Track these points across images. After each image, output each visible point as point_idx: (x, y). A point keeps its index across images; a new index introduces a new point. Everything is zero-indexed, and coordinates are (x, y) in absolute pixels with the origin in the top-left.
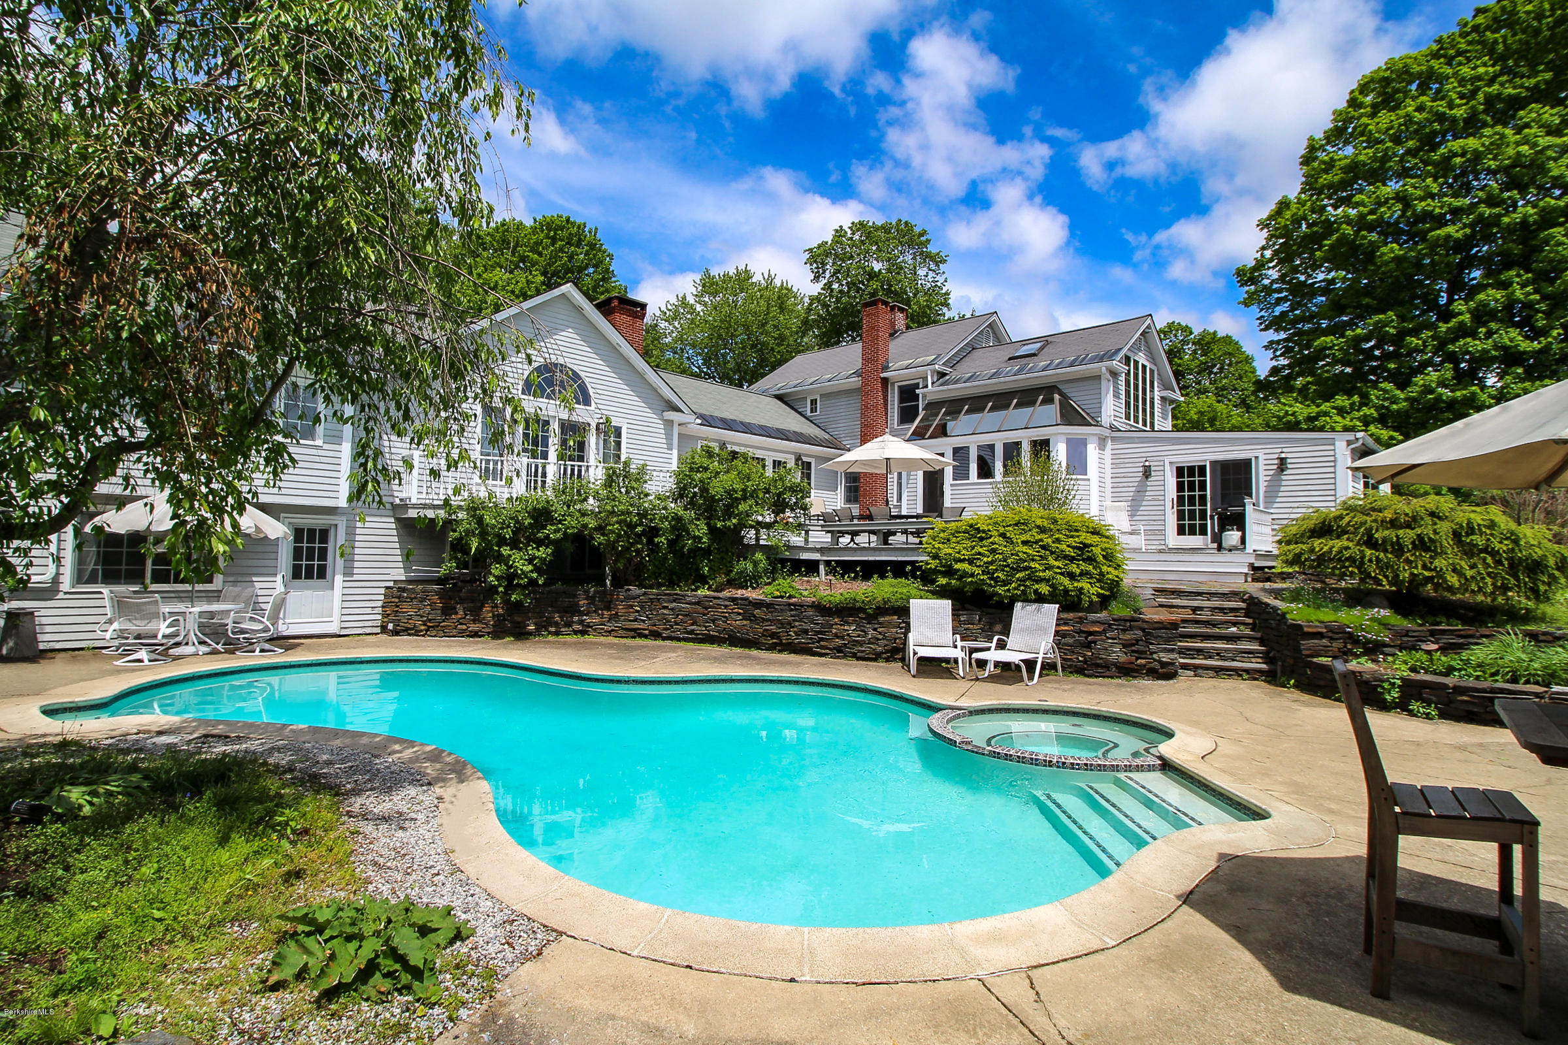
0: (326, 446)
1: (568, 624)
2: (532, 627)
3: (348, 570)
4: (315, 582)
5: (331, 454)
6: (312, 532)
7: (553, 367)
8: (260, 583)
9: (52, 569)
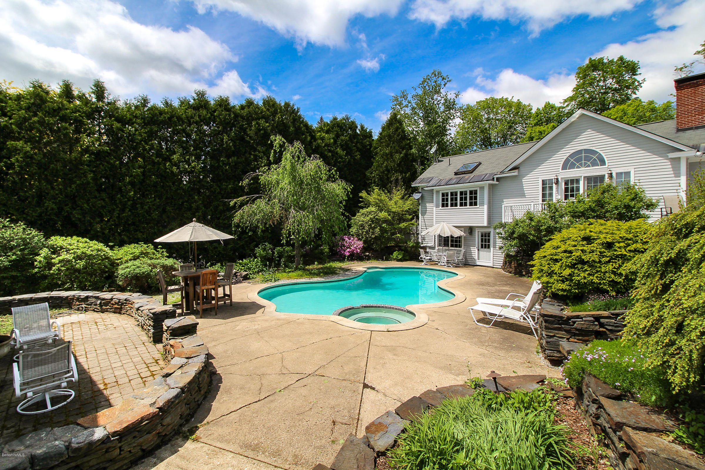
0: (480, 207)
2: (524, 274)
3: (494, 246)
4: (487, 250)
5: (482, 209)
6: (485, 234)
7: (580, 152)
8: (472, 249)
9: (433, 243)
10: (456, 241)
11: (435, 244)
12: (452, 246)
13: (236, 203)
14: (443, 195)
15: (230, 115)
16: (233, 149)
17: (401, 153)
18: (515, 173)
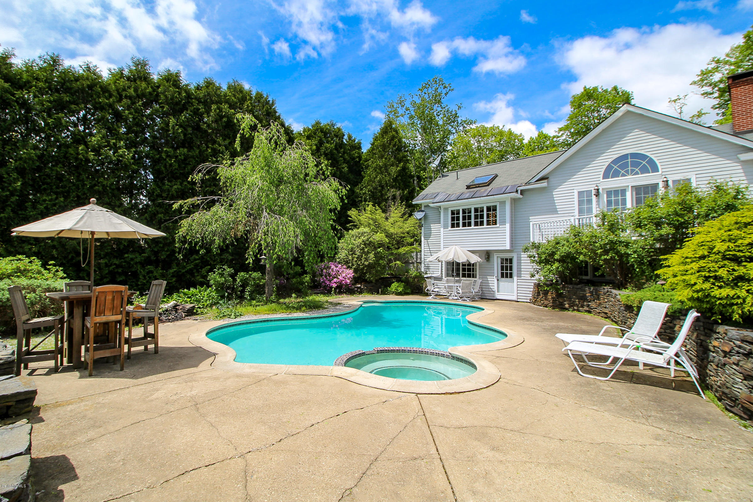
0: (501, 226)
1: (582, 306)
2: (567, 306)
3: (519, 275)
4: (509, 279)
5: (503, 229)
6: (506, 260)
7: (625, 157)
8: (490, 278)
9: (440, 272)
10: (469, 270)
11: (442, 274)
12: (464, 276)
13: (181, 206)
14: (453, 213)
15: (180, 94)
16: (182, 137)
17: (398, 166)
18: (544, 184)
